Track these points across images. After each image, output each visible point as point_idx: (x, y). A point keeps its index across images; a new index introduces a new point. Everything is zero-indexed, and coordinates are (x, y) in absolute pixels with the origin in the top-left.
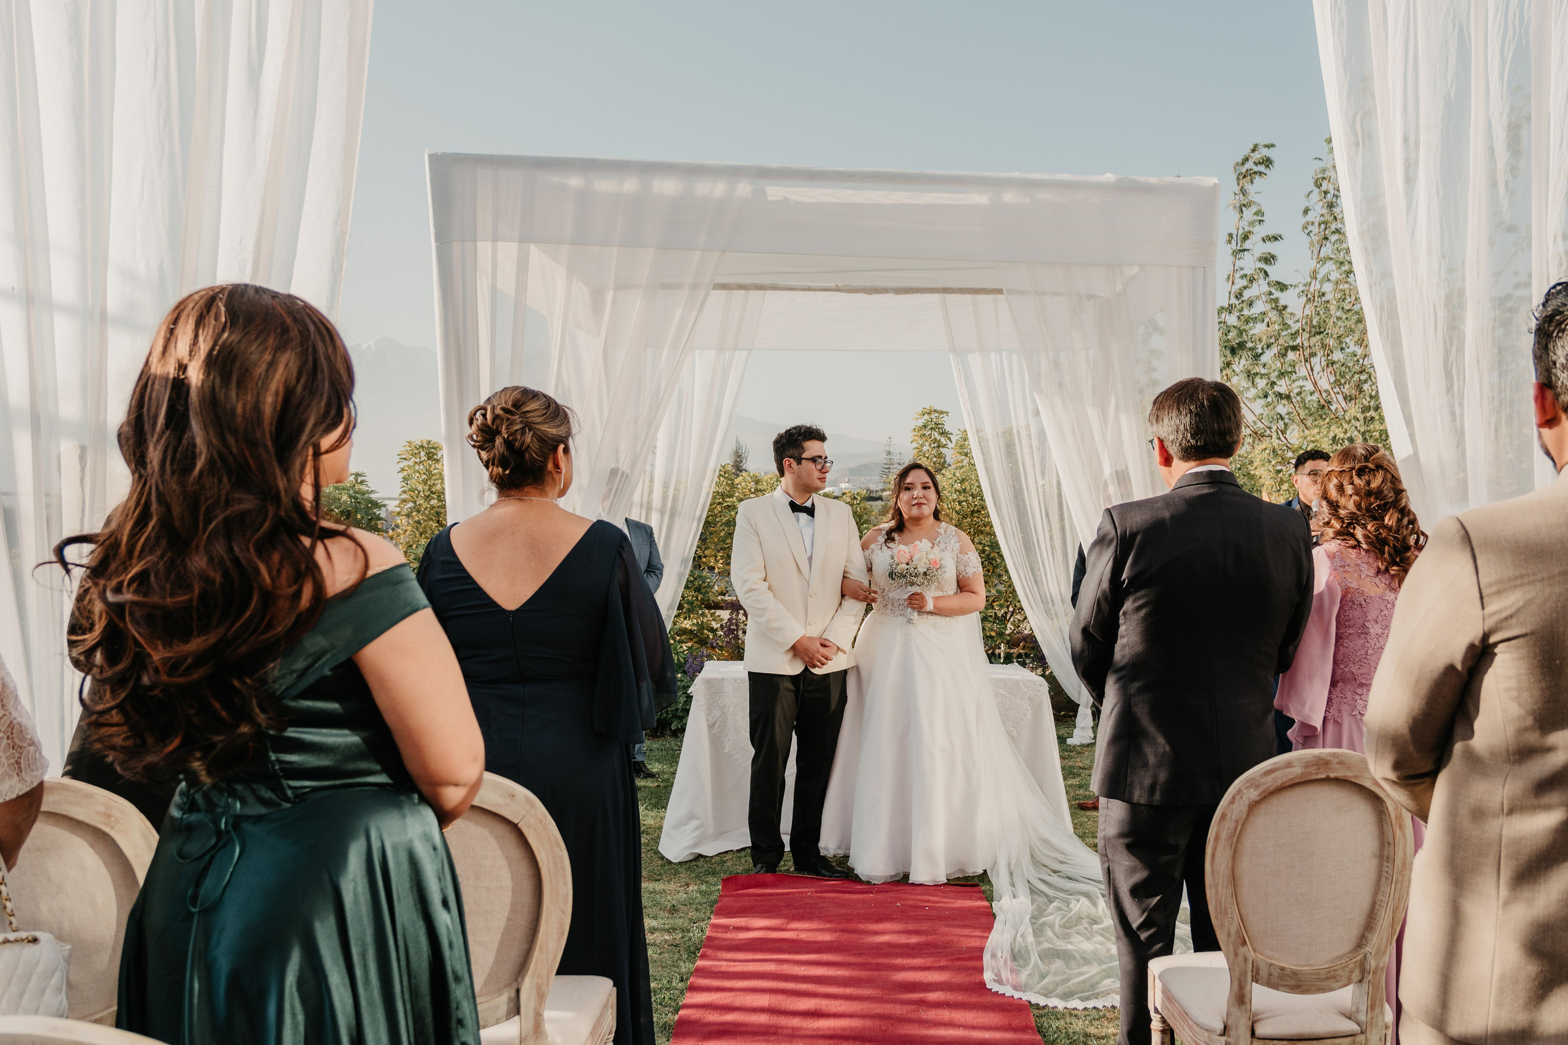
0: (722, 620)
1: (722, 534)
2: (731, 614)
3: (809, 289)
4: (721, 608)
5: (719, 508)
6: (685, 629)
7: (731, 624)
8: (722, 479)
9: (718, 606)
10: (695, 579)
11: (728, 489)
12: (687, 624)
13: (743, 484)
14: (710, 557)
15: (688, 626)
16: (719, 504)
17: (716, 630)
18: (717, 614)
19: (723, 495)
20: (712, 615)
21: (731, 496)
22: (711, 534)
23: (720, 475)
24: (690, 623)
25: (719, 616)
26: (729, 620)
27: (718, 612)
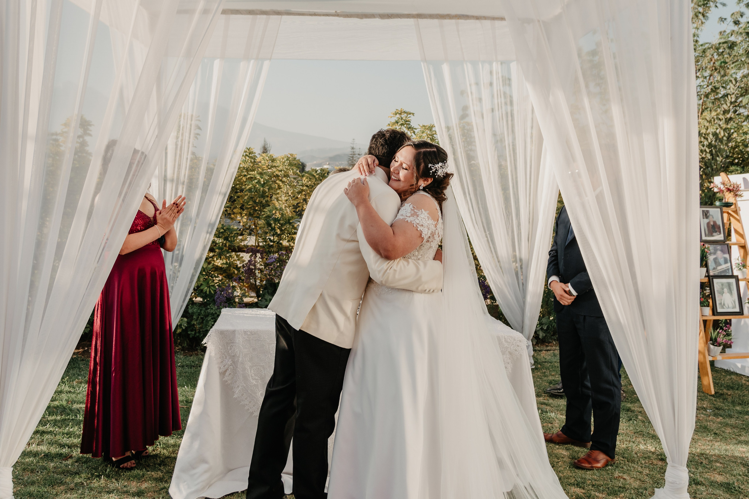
0: (243, 261)
1: (246, 198)
2: (251, 256)
3: (315, 14)
4: (244, 251)
5: (244, 179)
6: (217, 266)
7: (251, 264)
8: (247, 158)
9: (241, 249)
10: (225, 231)
11: (252, 165)
12: (219, 263)
13: (263, 162)
14: (237, 214)
15: (219, 265)
16: (245, 176)
17: (240, 267)
18: (241, 256)
19: (247, 170)
20: (238, 256)
21: (254, 170)
22: (238, 197)
23: (246, 155)
24: (221, 262)
25: (242, 257)
26: (249, 261)
27: (242, 254)
